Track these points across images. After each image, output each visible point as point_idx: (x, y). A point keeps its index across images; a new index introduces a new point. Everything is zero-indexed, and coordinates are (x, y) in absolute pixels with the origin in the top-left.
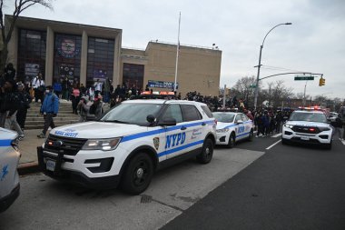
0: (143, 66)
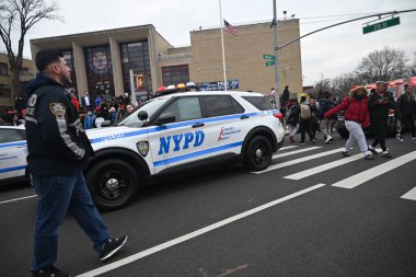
0: (187, 65)
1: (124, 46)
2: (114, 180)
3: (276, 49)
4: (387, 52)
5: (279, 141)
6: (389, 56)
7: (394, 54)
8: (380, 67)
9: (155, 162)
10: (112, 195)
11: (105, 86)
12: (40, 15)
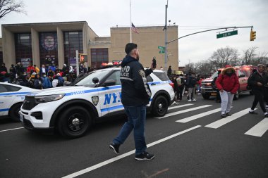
0: (107, 49)
1: (66, 33)
2: (77, 120)
3: (166, 43)
4: (228, 49)
5: (172, 99)
6: (229, 51)
7: (232, 51)
8: (223, 57)
9: (102, 109)
10: (75, 129)
11: (52, 58)
12: (10, 9)
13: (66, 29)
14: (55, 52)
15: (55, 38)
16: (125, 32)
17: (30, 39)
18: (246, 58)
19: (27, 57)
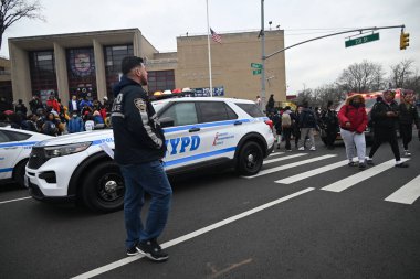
0: (173, 70)
1: (108, 49)
2: (113, 182)
3: (264, 58)
4: (366, 65)
5: (269, 147)
6: (368, 69)
7: (372, 67)
8: (359, 79)
10: (110, 197)
11: (87, 88)
12: (20, 13)
13: (107, 41)
14: (92, 79)
15: (91, 57)
16: (199, 42)
17: (53, 60)
18: (396, 78)
19: (50, 88)
